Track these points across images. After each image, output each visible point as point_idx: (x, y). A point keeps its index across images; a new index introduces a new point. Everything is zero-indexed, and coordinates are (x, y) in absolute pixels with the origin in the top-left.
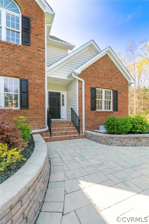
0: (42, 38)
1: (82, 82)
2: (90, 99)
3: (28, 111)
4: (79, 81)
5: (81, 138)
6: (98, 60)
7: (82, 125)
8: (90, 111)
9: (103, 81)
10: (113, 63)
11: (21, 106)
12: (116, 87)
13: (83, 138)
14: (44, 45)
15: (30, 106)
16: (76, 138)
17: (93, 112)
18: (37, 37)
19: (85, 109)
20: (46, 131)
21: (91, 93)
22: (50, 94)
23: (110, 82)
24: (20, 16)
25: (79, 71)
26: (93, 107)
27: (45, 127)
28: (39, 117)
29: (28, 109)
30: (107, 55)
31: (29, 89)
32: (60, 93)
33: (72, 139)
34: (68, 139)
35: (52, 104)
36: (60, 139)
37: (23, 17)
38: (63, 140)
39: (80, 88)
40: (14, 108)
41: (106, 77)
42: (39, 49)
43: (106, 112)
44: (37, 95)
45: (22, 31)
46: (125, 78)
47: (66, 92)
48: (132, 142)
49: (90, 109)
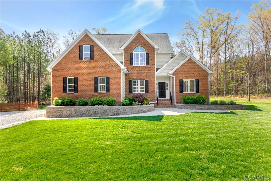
0: (154, 60)
1: (174, 77)
2: (179, 86)
3: (148, 94)
4: (173, 77)
5: (173, 107)
6: (184, 63)
7: (174, 101)
8: (179, 93)
9: (188, 75)
10: (195, 62)
11: (146, 92)
12: (197, 77)
13: (174, 107)
14: (155, 63)
15: (149, 92)
16: (170, 107)
17: (181, 94)
18: (152, 60)
19: (176, 92)
20: (156, 103)
21: (180, 83)
22: (160, 83)
23: (193, 75)
24: (145, 53)
25: (171, 72)
26: (181, 91)
27: (155, 101)
28: (153, 96)
29: (148, 93)
30: (190, 59)
31: (149, 84)
32: (165, 82)
33: (168, 107)
34: (165, 107)
35: (161, 89)
36: (162, 107)
37: (146, 53)
38: (163, 107)
39: (173, 81)
40: (143, 93)
41: (190, 72)
42: (153, 65)
43: (190, 93)
44: (152, 86)
45: (146, 59)
46: (205, 70)
47: (169, 81)
48: (191, 107)
49: (179, 92)
